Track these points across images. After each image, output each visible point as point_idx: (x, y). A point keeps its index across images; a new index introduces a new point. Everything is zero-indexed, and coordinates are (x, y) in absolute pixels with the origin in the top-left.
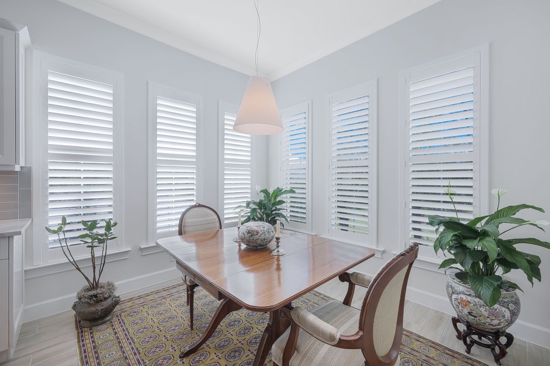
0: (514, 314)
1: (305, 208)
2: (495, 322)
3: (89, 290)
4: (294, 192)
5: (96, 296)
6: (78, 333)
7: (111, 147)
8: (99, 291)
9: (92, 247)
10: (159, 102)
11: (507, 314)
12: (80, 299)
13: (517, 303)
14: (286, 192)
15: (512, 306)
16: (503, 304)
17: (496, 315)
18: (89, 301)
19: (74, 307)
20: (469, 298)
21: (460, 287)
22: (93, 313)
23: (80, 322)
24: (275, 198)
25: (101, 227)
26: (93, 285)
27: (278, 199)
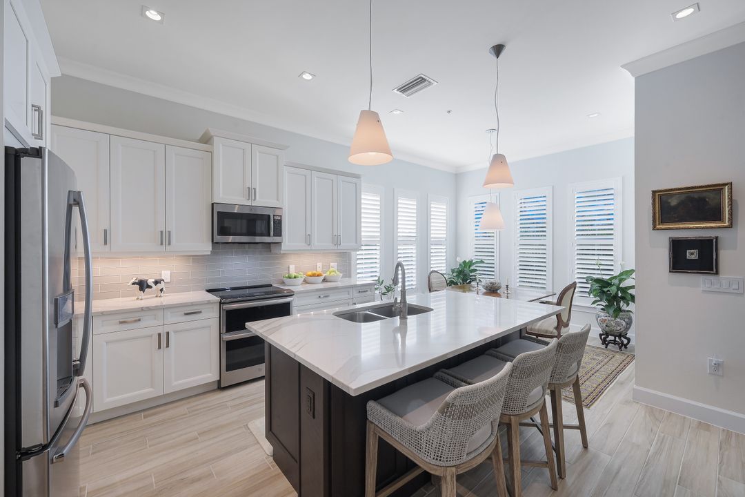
0: (629, 324)
1: (493, 271)
2: (619, 328)
4: (484, 262)
7: (379, 234)
10: (399, 201)
11: (624, 324)
13: (630, 319)
14: (477, 262)
15: (627, 320)
16: (622, 319)
17: (618, 324)
20: (606, 318)
21: (602, 314)
24: (470, 267)
27: (472, 268)
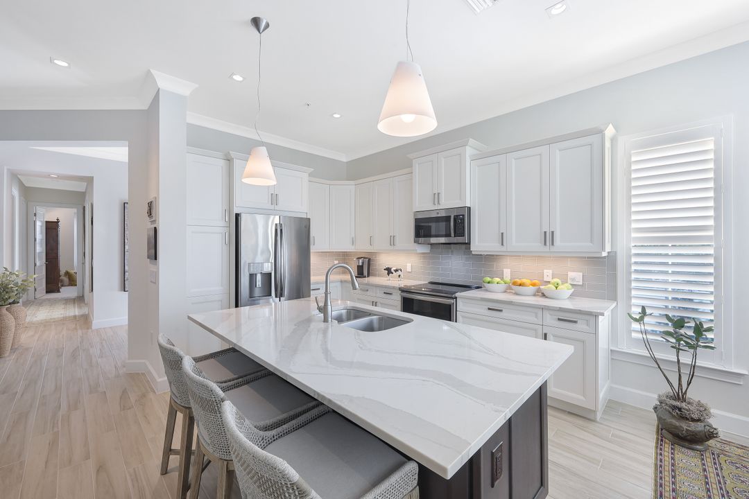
3: (672, 398)
5: (680, 409)
6: (657, 439)
8: (684, 405)
9: (678, 350)
12: (661, 403)
18: (671, 410)
19: (655, 408)
22: (676, 427)
23: (662, 430)
25: (690, 327)
26: (678, 395)
